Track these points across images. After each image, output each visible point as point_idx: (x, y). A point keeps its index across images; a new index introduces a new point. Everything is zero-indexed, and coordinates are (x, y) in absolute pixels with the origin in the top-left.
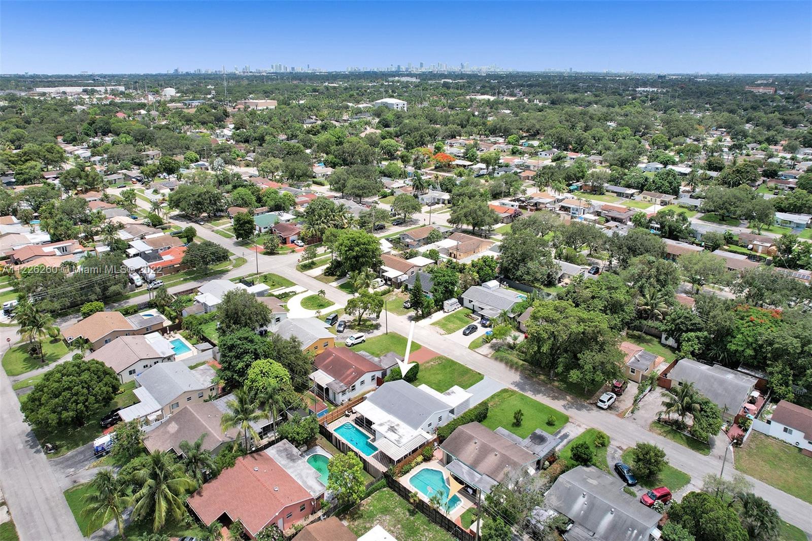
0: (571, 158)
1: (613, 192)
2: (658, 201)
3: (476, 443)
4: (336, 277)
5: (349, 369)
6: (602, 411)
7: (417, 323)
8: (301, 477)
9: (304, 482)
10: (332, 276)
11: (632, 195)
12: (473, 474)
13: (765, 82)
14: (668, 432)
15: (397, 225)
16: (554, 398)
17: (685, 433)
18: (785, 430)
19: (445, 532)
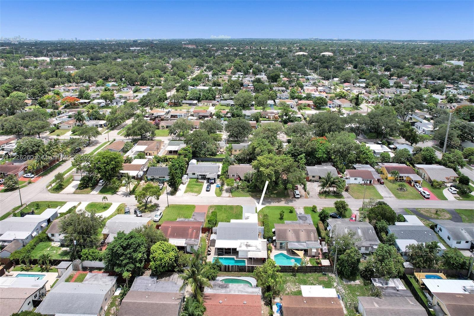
0: (144, 90)
1: (186, 104)
2: (211, 104)
3: (290, 231)
4: (90, 188)
5: (188, 230)
6: (299, 199)
7: (176, 195)
8: (242, 291)
9: (247, 292)
10: (86, 188)
11: (196, 104)
12: (302, 244)
13: (185, 42)
14: (326, 196)
15: (87, 146)
16: (279, 202)
17: (331, 194)
18: (355, 179)
19: (314, 274)
